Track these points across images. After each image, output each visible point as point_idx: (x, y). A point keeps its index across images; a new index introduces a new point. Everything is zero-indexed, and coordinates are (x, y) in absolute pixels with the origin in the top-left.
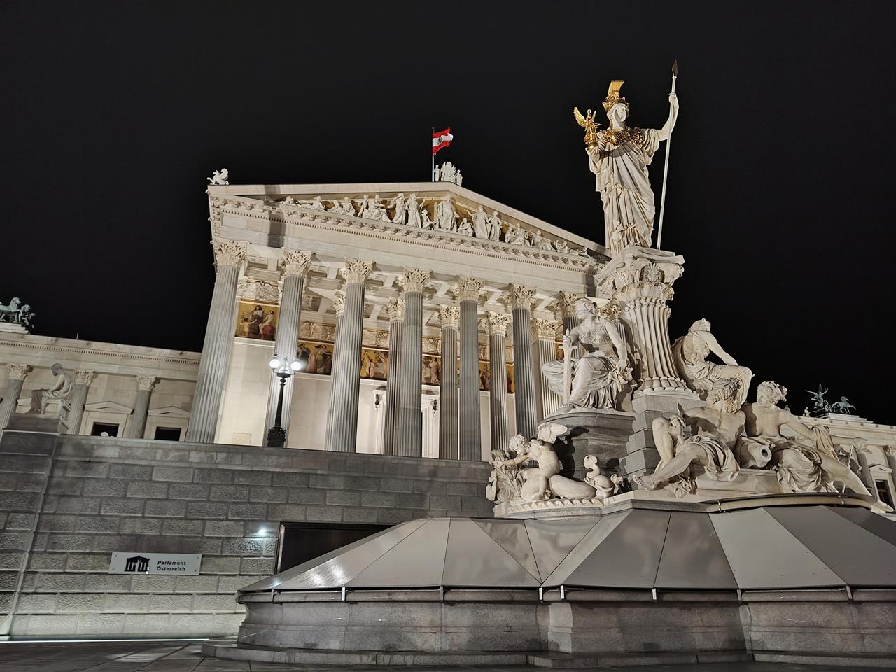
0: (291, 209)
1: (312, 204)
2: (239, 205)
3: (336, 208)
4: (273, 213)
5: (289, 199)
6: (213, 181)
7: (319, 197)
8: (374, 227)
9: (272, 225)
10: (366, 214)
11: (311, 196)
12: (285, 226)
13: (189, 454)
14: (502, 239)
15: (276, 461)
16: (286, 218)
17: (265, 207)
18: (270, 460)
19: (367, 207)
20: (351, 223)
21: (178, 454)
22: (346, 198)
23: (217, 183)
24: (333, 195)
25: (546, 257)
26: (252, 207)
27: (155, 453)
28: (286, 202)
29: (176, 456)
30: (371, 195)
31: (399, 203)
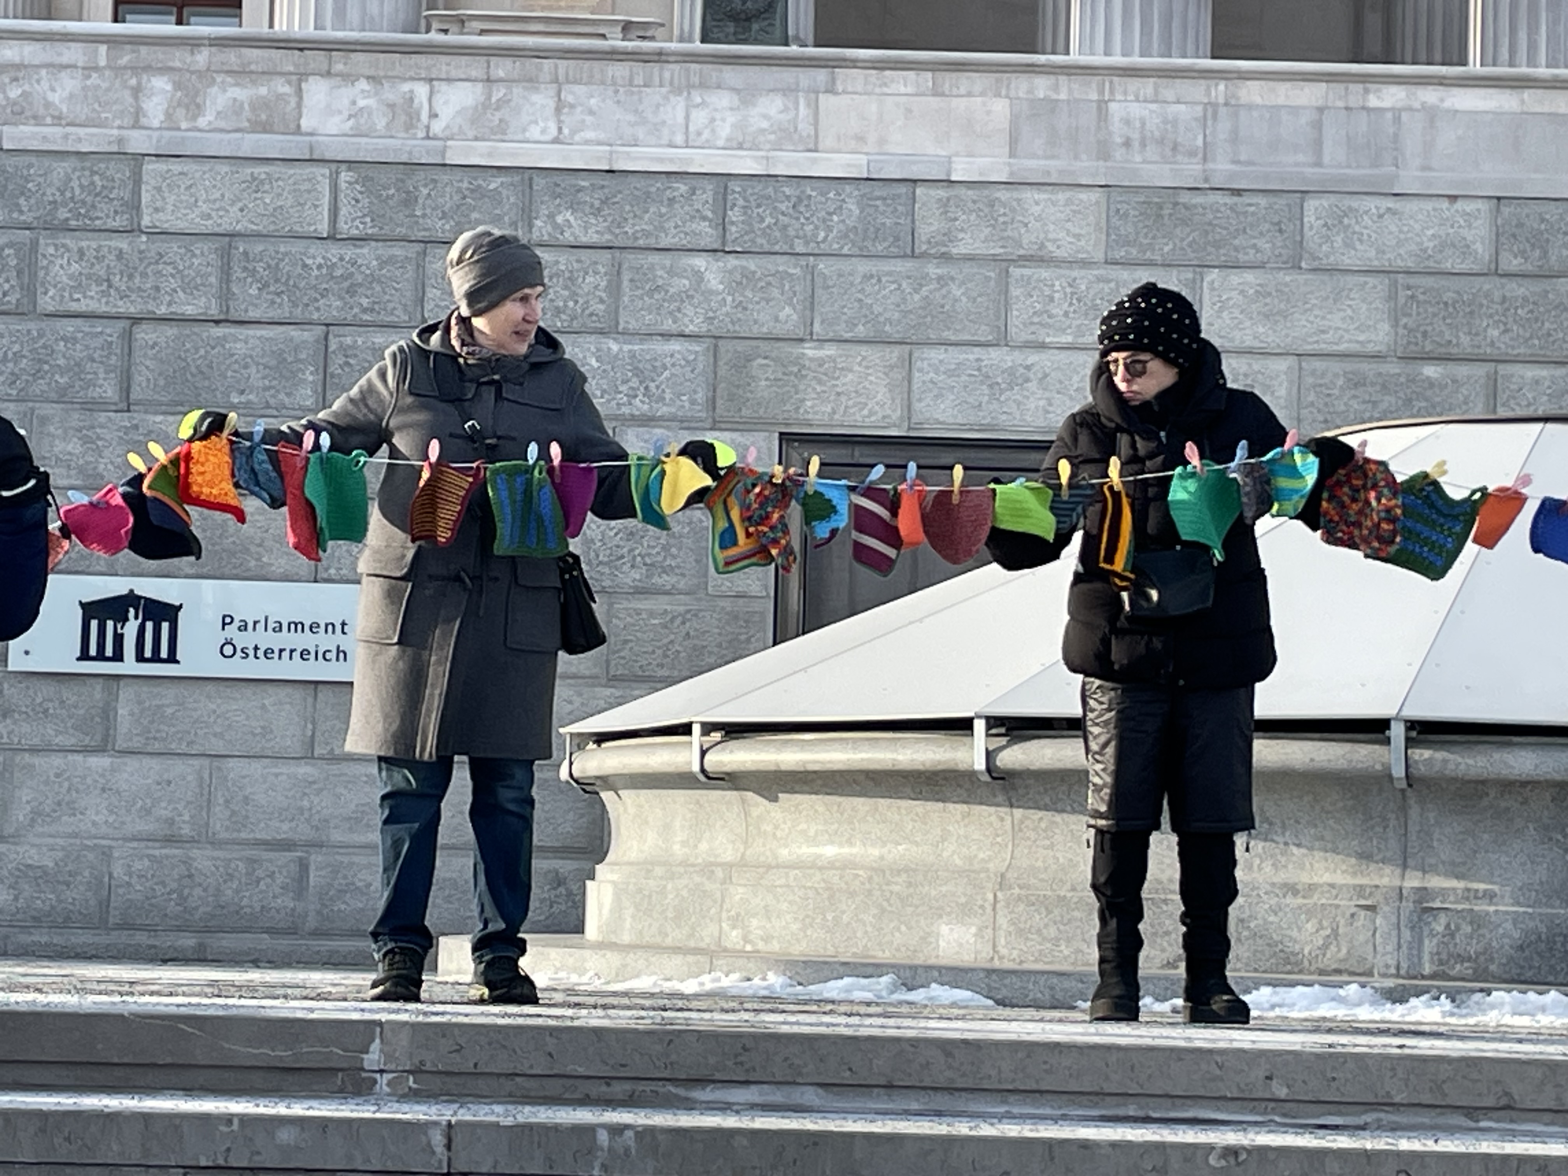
13: (299, 92)
15: (731, 119)
18: (699, 117)
21: (241, 93)
27: (137, 91)
29: (236, 107)
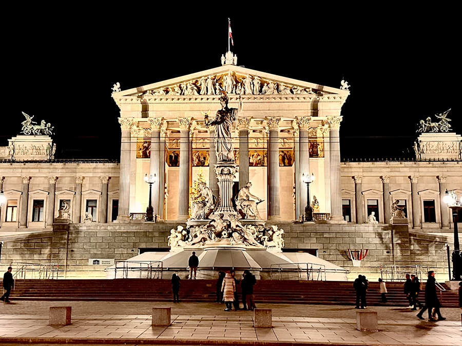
0: (149, 98)
1: (159, 92)
5: (148, 92)
7: (162, 88)
8: (190, 99)
9: (143, 106)
11: (158, 88)
12: (148, 105)
13: (107, 227)
14: (261, 91)
16: (148, 102)
17: (138, 99)
19: (187, 89)
20: (178, 99)
22: (176, 85)
23: (115, 91)
24: (169, 85)
25: (286, 98)
26: (132, 100)
27: (97, 227)
28: (147, 94)
31: (203, 82)
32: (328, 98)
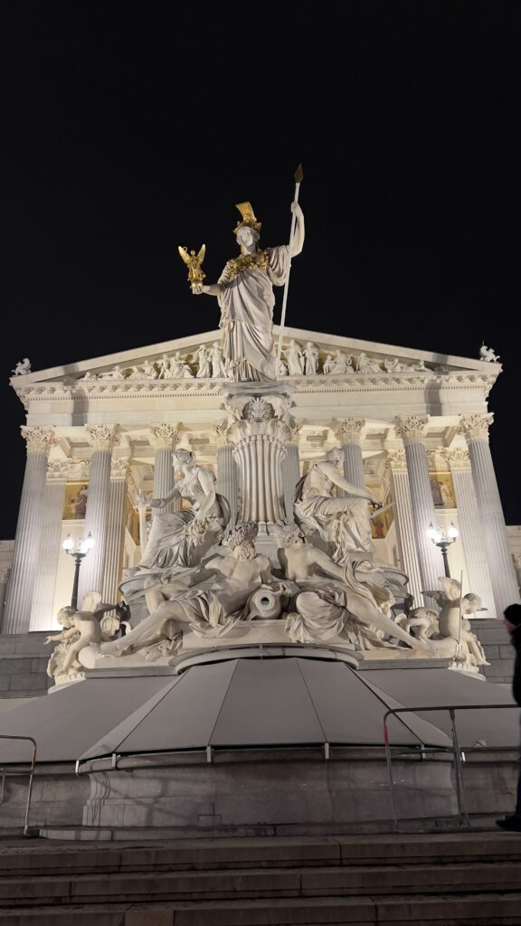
0: (90, 385)
1: (111, 375)
2: (41, 390)
3: (136, 374)
4: (74, 391)
5: (88, 374)
6: (17, 373)
7: (117, 367)
8: (176, 387)
9: (76, 405)
10: (167, 374)
11: (110, 368)
12: (88, 402)
14: (320, 370)
16: (88, 394)
17: (65, 388)
19: (169, 367)
20: (152, 387)
22: (146, 362)
23: (20, 374)
24: (133, 362)
25: (373, 381)
26: (53, 390)
28: (85, 379)
30: (171, 354)
31: (201, 355)
32: (459, 379)
